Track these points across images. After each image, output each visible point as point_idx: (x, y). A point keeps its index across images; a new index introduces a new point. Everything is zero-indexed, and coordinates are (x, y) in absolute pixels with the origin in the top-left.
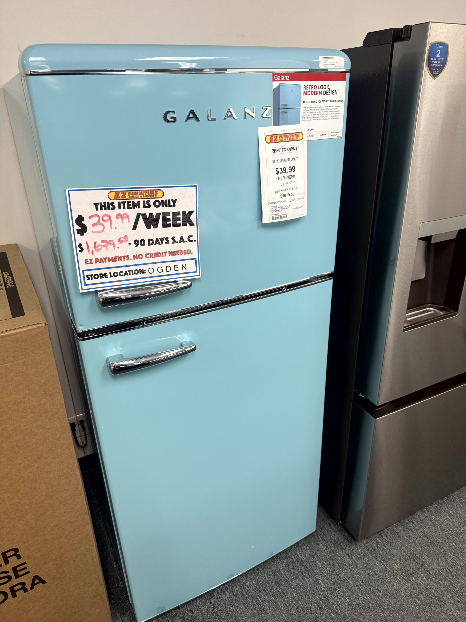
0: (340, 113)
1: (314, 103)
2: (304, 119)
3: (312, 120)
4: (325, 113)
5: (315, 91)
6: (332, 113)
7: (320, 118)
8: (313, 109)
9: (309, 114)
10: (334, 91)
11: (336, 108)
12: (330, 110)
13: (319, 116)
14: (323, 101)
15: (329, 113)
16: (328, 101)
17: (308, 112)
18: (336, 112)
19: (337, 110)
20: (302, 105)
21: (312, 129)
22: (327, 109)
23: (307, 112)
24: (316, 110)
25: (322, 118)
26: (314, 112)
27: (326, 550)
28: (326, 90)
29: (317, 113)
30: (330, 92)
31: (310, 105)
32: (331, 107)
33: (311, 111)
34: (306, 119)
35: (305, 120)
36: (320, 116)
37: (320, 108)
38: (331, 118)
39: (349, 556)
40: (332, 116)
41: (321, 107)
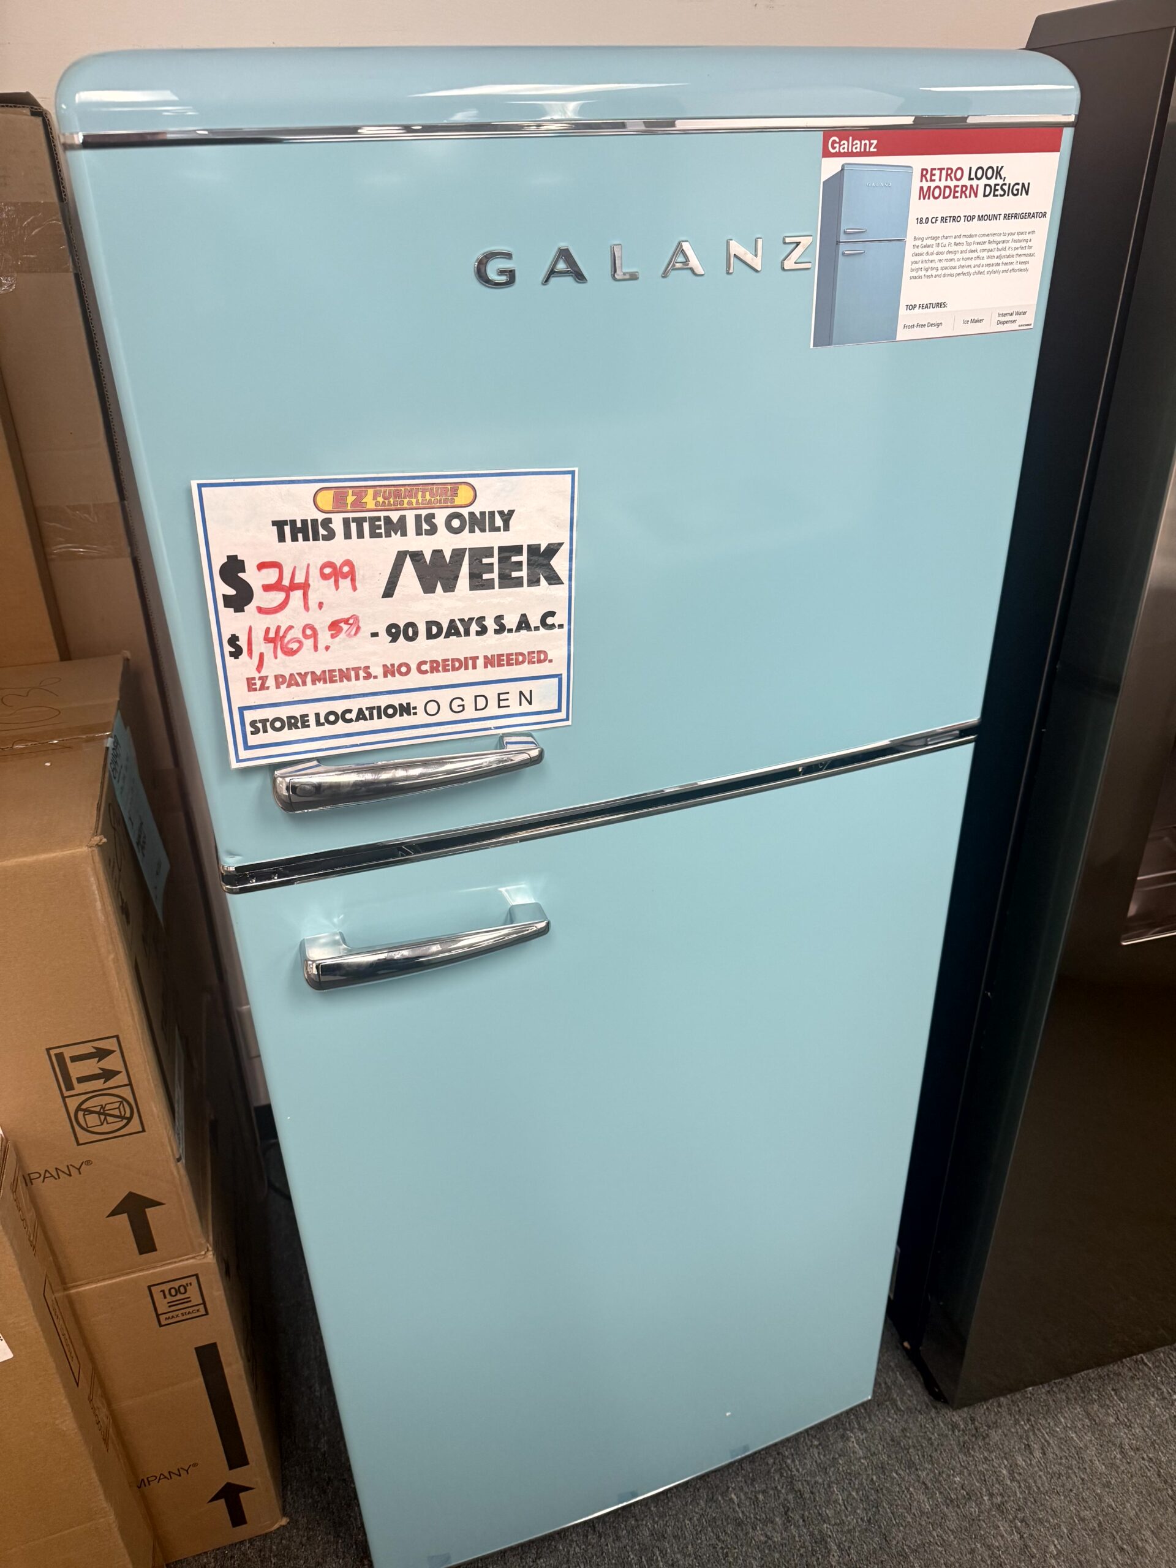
0: (1032, 255)
1: (951, 225)
2: (917, 275)
3: (939, 276)
4: (985, 254)
5: (956, 186)
6: (1008, 253)
7: (966, 270)
8: (946, 242)
9: (931, 258)
10: (1018, 184)
11: (1021, 237)
12: (1000, 246)
13: (963, 263)
14: (981, 218)
15: (996, 254)
16: (995, 217)
17: (930, 250)
18: (1020, 252)
19: (1023, 244)
20: (914, 230)
21: (938, 305)
22: (990, 242)
23: (925, 250)
24: (956, 244)
25: (972, 270)
26: (949, 252)
27: (865, 1458)
28: (992, 182)
29: (959, 256)
30: (1004, 187)
31: (939, 229)
32: (1005, 234)
33: (941, 249)
34: (922, 273)
35: (920, 277)
36: (968, 263)
37: (970, 240)
38: (1001, 268)
39: (927, 1488)
40: (1006, 264)
41: (972, 236)
